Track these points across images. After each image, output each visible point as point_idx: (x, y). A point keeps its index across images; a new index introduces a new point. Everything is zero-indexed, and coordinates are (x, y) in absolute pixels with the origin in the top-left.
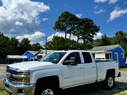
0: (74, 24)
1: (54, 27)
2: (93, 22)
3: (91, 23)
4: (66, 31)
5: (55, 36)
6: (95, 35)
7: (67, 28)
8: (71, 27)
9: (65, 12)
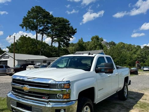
0: (48, 23)
1: (22, 25)
2: (69, 23)
3: (67, 24)
4: (37, 30)
5: (23, 35)
6: (71, 38)
7: (39, 26)
8: (44, 26)
9: (36, 7)
